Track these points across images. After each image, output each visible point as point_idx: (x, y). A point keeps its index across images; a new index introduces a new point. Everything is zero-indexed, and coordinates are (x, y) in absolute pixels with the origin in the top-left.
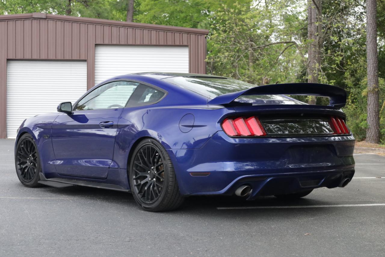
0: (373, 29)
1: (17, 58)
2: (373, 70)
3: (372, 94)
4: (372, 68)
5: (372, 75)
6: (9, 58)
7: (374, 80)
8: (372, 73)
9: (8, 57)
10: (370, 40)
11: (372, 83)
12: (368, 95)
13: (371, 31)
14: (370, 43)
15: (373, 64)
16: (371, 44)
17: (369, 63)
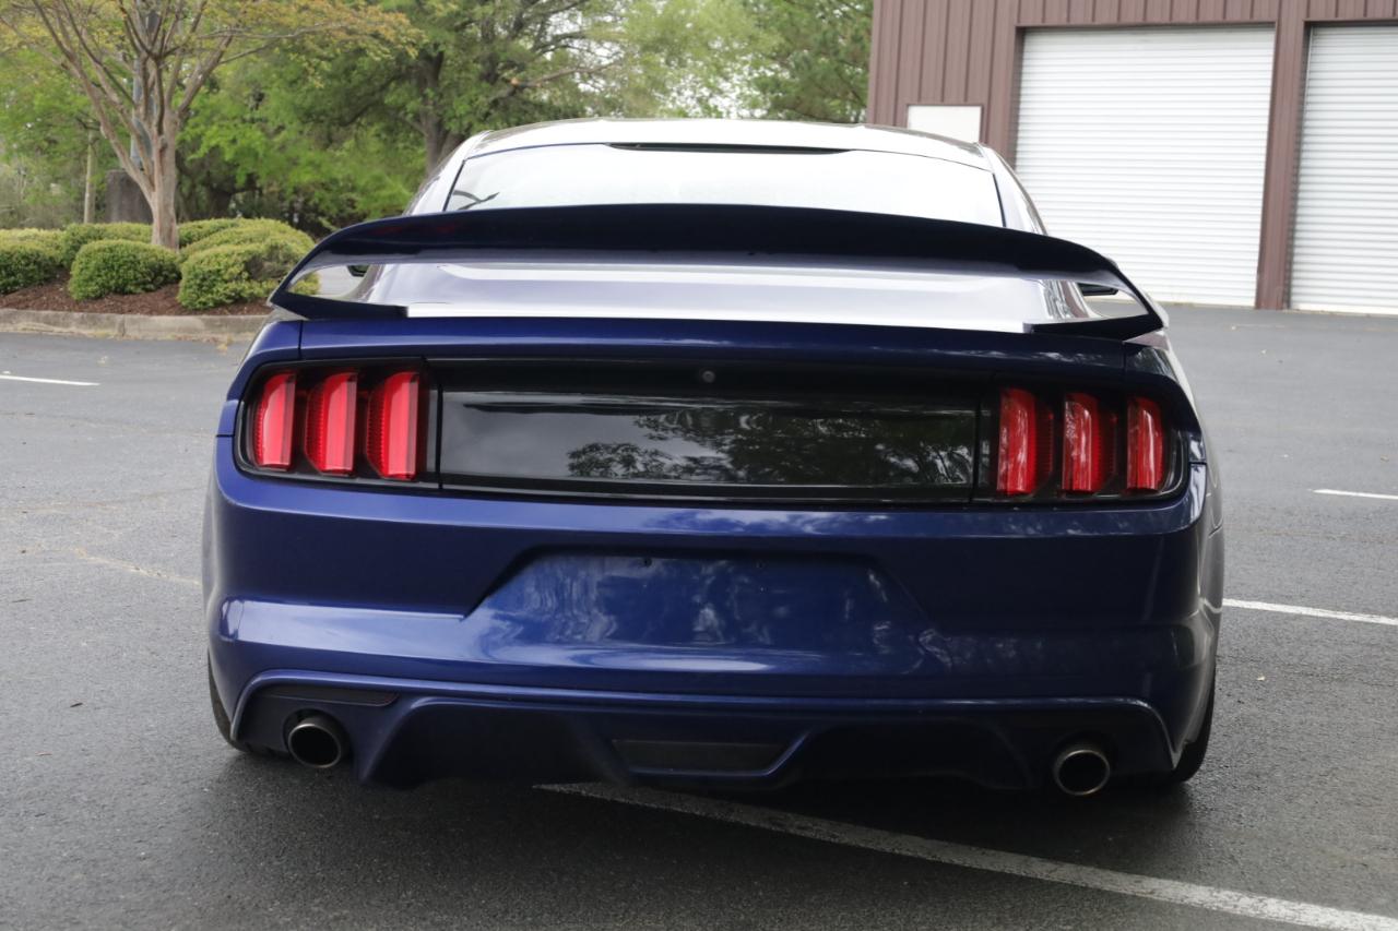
1: (1340, 18)
6: (1313, 18)
9: (1308, 15)
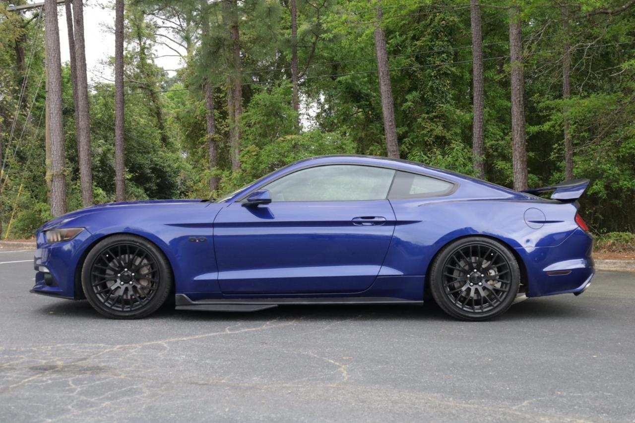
0: (60, 98)
2: (61, 148)
3: (60, 179)
4: (59, 146)
5: (60, 155)
7: (62, 162)
8: (60, 152)
10: (56, 112)
11: (59, 165)
12: (54, 180)
13: (57, 100)
14: (56, 115)
15: (60, 142)
16: (58, 116)
17: (55, 140)
